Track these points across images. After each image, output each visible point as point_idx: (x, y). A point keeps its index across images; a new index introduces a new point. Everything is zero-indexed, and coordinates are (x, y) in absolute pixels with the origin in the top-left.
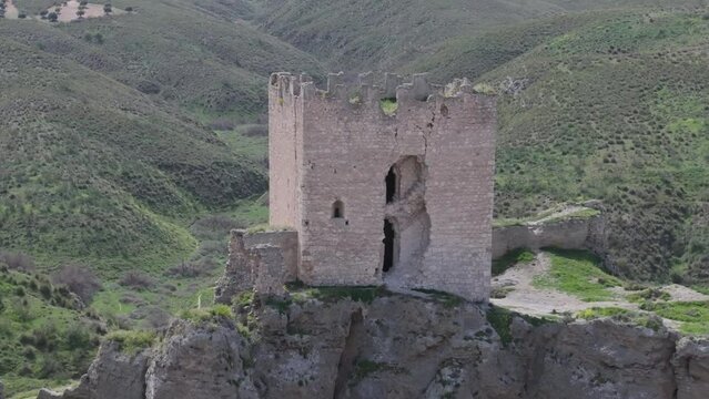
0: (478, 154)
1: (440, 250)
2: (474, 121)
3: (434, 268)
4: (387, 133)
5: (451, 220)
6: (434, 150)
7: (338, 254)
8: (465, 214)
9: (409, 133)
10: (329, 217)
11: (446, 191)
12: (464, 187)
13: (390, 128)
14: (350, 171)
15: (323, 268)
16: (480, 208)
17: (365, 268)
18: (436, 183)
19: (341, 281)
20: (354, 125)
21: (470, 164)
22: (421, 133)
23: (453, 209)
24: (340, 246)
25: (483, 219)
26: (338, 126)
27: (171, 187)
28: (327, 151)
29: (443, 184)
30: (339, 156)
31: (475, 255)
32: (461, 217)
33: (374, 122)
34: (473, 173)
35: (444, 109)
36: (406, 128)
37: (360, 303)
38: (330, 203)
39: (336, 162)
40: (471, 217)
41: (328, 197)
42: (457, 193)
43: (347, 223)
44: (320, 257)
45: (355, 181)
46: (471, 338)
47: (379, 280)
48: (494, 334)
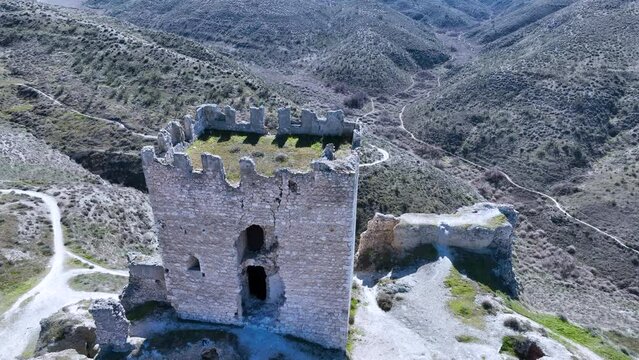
0: (332, 231)
1: (295, 306)
2: (326, 199)
3: (290, 319)
4: (232, 203)
5: (306, 284)
6: (284, 223)
7: (198, 298)
8: (319, 281)
9: (255, 205)
10: (186, 269)
11: (298, 259)
12: (317, 259)
13: (235, 198)
14: (200, 234)
15: (186, 307)
16: (334, 277)
17: (227, 309)
18: (288, 252)
19: (204, 317)
20: (196, 193)
21: (324, 238)
22: (269, 207)
23: (306, 276)
24: (198, 292)
25: (338, 287)
26: (182, 192)
27: (410, 59)
28: (175, 214)
29: (294, 253)
30: (186, 219)
31: (331, 314)
32: (315, 284)
33: (217, 191)
34: (327, 247)
35: (292, 186)
36: (252, 200)
37: (210, 345)
38: (186, 258)
39: (186, 225)
40: (325, 284)
41: (182, 252)
42: (310, 263)
43: (204, 275)
44: (183, 298)
45: (205, 242)
47: (239, 320)
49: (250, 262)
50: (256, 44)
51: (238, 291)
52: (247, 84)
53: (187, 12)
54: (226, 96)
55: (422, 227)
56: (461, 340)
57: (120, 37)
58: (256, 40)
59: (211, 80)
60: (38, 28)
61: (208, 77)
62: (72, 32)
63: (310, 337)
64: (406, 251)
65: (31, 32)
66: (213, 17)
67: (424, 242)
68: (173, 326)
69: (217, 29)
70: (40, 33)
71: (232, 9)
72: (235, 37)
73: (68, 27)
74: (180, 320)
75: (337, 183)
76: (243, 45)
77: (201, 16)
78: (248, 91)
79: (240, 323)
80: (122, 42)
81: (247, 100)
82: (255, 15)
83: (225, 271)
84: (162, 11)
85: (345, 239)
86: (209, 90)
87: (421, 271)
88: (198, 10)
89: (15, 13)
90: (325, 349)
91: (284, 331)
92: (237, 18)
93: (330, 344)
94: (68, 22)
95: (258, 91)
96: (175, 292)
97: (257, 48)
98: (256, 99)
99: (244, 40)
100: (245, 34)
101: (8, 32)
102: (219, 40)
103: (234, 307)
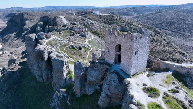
0: (130, 46)
1: (123, 63)
2: (130, 39)
3: (122, 65)
5: (125, 58)
6: (122, 44)
10: (107, 51)
13: (116, 38)
14: (110, 44)
15: (107, 59)
17: (112, 61)
18: (122, 50)
19: (109, 62)
20: (111, 36)
22: (121, 40)
23: (125, 56)
24: (109, 56)
29: (124, 51)
30: (109, 41)
31: (129, 66)
34: (129, 50)
36: (118, 39)
37: (108, 67)
38: (108, 49)
39: (109, 42)
40: (128, 59)
41: (107, 48)
42: (126, 53)
43: (110, 53)
44: (107, 57)
45: (111, 46)
46: (111, 80)
47: (114, 64)
48: (117, 82)
49: (118, 53)
50: (179, 32)
51: (114, 57)
52: (164, 40)
53: (159, 21)
54: (156, 42)
55: (168, 64)
56: (160, 85)
57: (134, 24)
58: (179, 30)
59: (154, 37)
60: (117, 21)
61: (153, 36)
62: (124, 22)
63: (125, 71)
64: (162, 69)
65: (115, 22)
66: (167, 23)
67: (168, 68)
68: (104, 62)
69: (167, 26)
70: (117, 22)
71: (174, 21)
72: (172, 29)
73: (123, 21)
74: (105, 62)
75: (132, 36)
76: (174, 32)
77: (163, 22)
78: (164, 42)
79: (114, 65)
80: (134, 25)
81: (163, 44)
82: (181, 23)
83: (113, 53)
84: (152, 20)
86: (152, 39)
87: (162, 73)
88: (163, 21)
89: (114, 18)
90: (127, 74)
91: (121, 68)
92: (175, 23)
93: (128, 74)
94: (124, 20)
95: (167, 42)
96: (105, 56)
97: (178, 33)
98: (165, 44)
99: (175, 30)
100: (176, 28)
101: (111, 21)
102: (167, 29)
103: (113, 61)
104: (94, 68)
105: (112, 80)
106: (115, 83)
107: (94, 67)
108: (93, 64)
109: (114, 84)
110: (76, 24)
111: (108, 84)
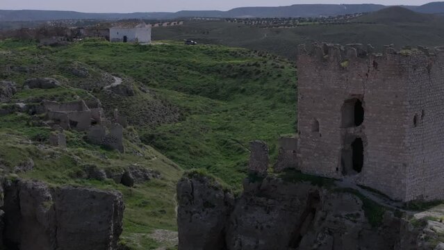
0: (397, 97)
2: (393, 73)
3: (370, 172)
4: (342, 78)
5: (380, 141)
6: (369, 92)
8: (389, 138)
9: (354, 79)
10: (310, 130)
11: (376, 120)
12: (387, 119)
13: (343, 75)
14: (322, 102)
15: (308, 163)
16: (398, 134)
17: (329, 166)
18: (371, 114)
19: (317, 173)
20: (324, 72)
21: (392, 103)
22: (362, 80)
23: (381, 133)
24: (316, 150)
25: (400, 143)
26: (315, 72)
28: (310, 88)
29: (375, 115)
30: (316, 92)
31: (396, 167)
32: (386, 140)
33: (335, 70)
34: (393, 109)
35: (375, 64)
36: (353, 76)
37: (316, 187)
38: (312, 121)
39: (315, 96)
40: (392, 141)
41: (311, 117)
42: (383, 122)
43: (321, 136)
44: (306, 156)
45: (324, 109)
46: (341, 217)
47: (339, 175)
48: (362, 218)
49: (352, 130)
51: (339, 148)
60: (264, 81)
65: (256, 84)
75: (400, 62)
79: (338, 178)
83: (333, 132)
85: (404, 103)
90: (391, 200)
93: (395, 196)
96: (302, 150)
103: (336, 162)
104: (262, 199)
105: (344, 214)
106: (355, 222)
107: (262, 192)
108: (257, 183)
109: (354, 225)
110: (52, 86)
111: (330, 233)
